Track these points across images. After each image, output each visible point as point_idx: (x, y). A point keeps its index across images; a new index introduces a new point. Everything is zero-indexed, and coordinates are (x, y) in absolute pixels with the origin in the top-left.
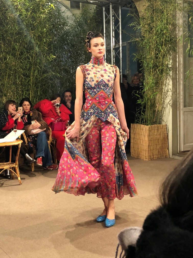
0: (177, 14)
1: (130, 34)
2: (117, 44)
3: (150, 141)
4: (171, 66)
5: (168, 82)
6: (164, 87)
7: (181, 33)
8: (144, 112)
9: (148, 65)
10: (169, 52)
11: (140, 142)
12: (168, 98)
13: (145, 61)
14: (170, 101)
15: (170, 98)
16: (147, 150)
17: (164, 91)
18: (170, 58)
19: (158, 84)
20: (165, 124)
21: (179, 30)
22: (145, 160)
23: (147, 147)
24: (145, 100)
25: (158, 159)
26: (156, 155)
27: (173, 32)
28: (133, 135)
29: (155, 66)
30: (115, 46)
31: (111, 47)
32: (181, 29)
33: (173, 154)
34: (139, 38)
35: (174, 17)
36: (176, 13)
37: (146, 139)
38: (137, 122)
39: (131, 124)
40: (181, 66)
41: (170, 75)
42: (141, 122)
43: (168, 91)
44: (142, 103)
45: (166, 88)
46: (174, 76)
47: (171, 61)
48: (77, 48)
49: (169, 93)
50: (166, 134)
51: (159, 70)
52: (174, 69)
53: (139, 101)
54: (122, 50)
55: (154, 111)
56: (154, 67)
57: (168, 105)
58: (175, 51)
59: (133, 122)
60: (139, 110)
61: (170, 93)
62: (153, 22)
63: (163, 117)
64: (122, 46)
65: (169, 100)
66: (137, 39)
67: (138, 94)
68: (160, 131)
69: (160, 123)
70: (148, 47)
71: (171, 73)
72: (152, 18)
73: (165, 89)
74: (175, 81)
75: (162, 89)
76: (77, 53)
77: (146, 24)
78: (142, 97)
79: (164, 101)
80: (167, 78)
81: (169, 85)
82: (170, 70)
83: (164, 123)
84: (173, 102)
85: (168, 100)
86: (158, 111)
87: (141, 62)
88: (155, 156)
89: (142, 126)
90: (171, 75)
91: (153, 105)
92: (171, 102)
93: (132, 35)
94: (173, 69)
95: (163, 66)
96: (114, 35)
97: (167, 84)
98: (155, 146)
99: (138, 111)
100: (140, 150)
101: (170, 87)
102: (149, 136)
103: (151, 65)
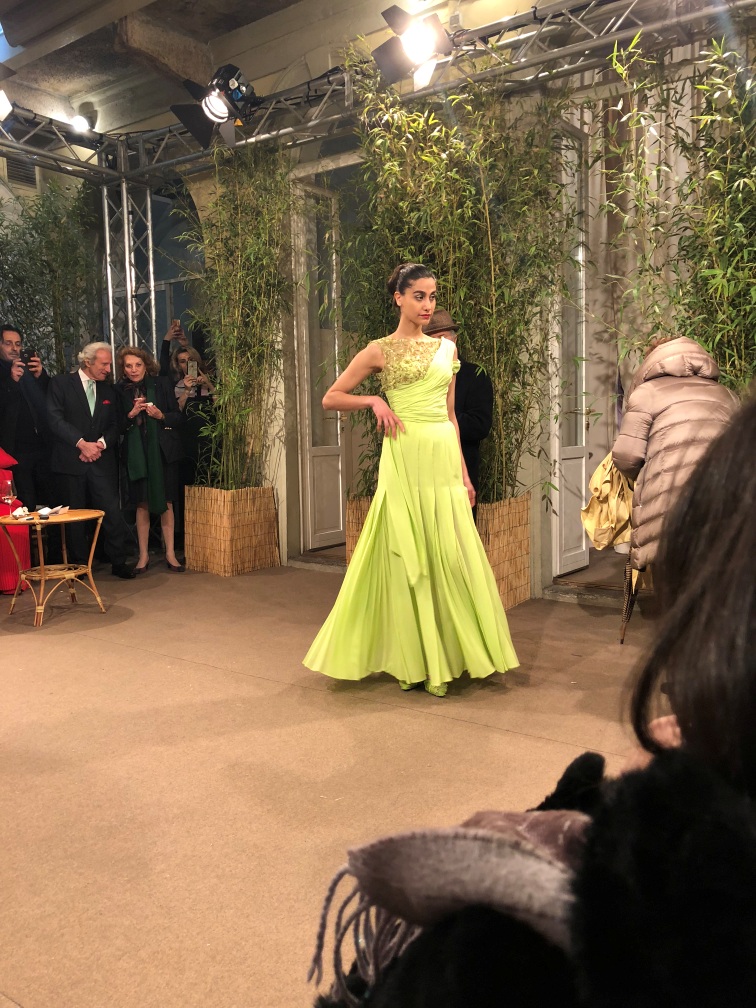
0: (292, 223)
1: (178, 261)
2: (143, 285)
3: (234, 527)
4: (280, 347)
5: (274, 384)
6: (265, 397)
7: (302, 269)
8: (218, 456)
9: (225, 342)
10: (275, 313)
11: (210, 533)
12: (275, 423)
13: (217, 331)
14: (281, 430)
15: (281, 422)
16: (228, 549)
17: (264, 407)
18: (278, 327)
19: (252, 388)
20: (270, 486)
21: (297, 262)
22: (222, 574)
23: (228, 543)
24: (219, 427)
25: (254, 571)
26: (249, 561)
27: (285, 265)
28: (191, 515)
29: (244, 346)
32: (302, 260)
33: (289, 558)
34: (200, 272)
35: (286, 227)
36: (290, 221)
37: (226, 522)
38: (202, 483)
40: (305, 348)
41: (278, 369)
43: (275, 407)
45: (271, 400)
46: (288, 372)
47: (281, 334)
49: (277, 411)
50: (274, 511)
51: (253, 355)
52: (289, 353)
54: (156, 299)
55: (244, 456)
56: (240, 345)
57: (277, 441)
58: (289, 310)
60: (205, 453)
61: (280, 412)
63: (264, 469)
64: (155, 290)
65: (277, 427)
66: (198, 276)
67: (203, 411)
68: (257, 503)
69: (258, 484)
70: (225, 297)
71: (281, 363)
72: (234, 225)
73: (268, 401)
74: (292, 384)
75: (260, 401)
77: (218, 239)
78: (213, 420)
79: (266, 432)
80: (272, 375)
81: (276, 392)
82: (278, 357)
83: (266, 484)
84: (287, 433)
85: (277, 429)
86: (253, 454)
88: (246, 565)
89: (215, 491)
90: (282, 367)
91: (241, 440)
92: (283, 433)
93: (183, 264)
94: (285, 355)
95: (262, 345)
96: (133, 261)
97: (272, 390)
98: (247, 539)
99: (202, 455)
100: (209, 551)
101: (281, 397)
102: (232, 515)
103: (233, 342)
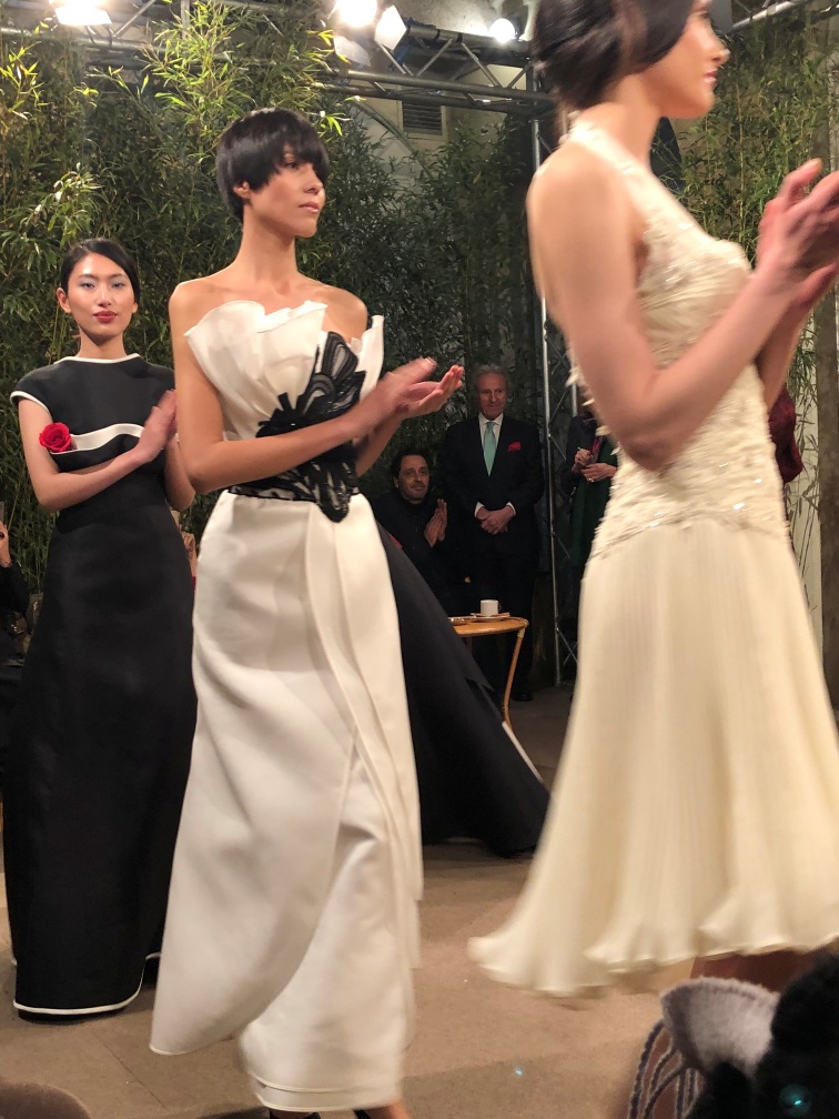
0: (832, 139)
4: (811, 347)
14: (812, 486)
15: (812, 474)
41: (808, 384)
46: (824, 388)
47: (811, 327)
52: (826, 357)
57: (805, 504)
61: (811, 457)
62: (736, 171)
65: (805, 482)
71: (812, 374)
72: (731, 155)
77: (707, 182)
81: (804, 422)
82: (808, 364)
84: (823, 491)
85: (805, 485)
90: (813, 381)
92: (815, 491)
94: (819, 359)
101: (812, 430)
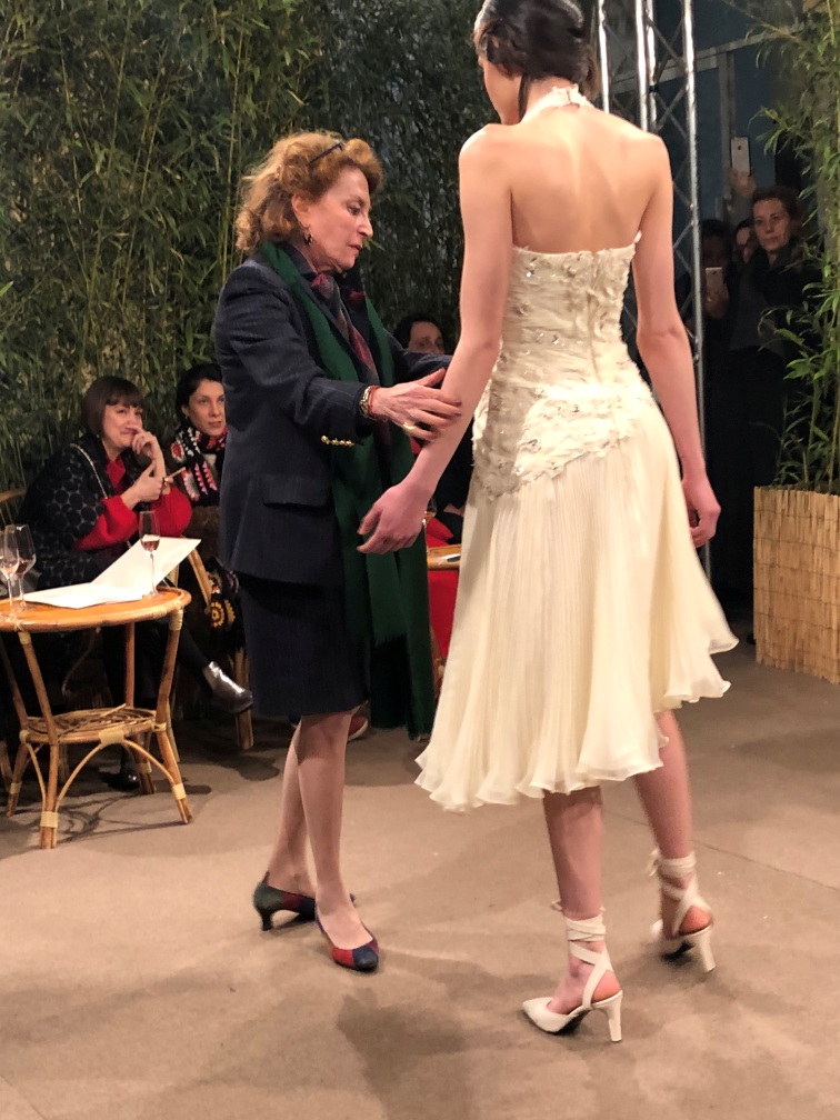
1: (743, 5)
2: (670, 63)
8: (825, 421)
11: (808, 589)
13: (828, 149)
22: (834, 679)
24: (829, 358)
28: (768, 549)
30: (658, 71)
31: (636, 78)
34: (790, 22)
38: (790, 481)
39: (757, 491)
42: (812, 477)
44: (816, 376)
48: (455, 91)
53: (799, 368)
54: (697, 91)
59: (766, 481)
60: (798, 416)
64: (695, 70)
66: (785, 31)
67: (794, 328)
76: (455, 118)
78: (815, 343)
87: (809, 152)
89: (818, 499)
96: (651, 16)
99: (790, 420)
100: (804, 628)
